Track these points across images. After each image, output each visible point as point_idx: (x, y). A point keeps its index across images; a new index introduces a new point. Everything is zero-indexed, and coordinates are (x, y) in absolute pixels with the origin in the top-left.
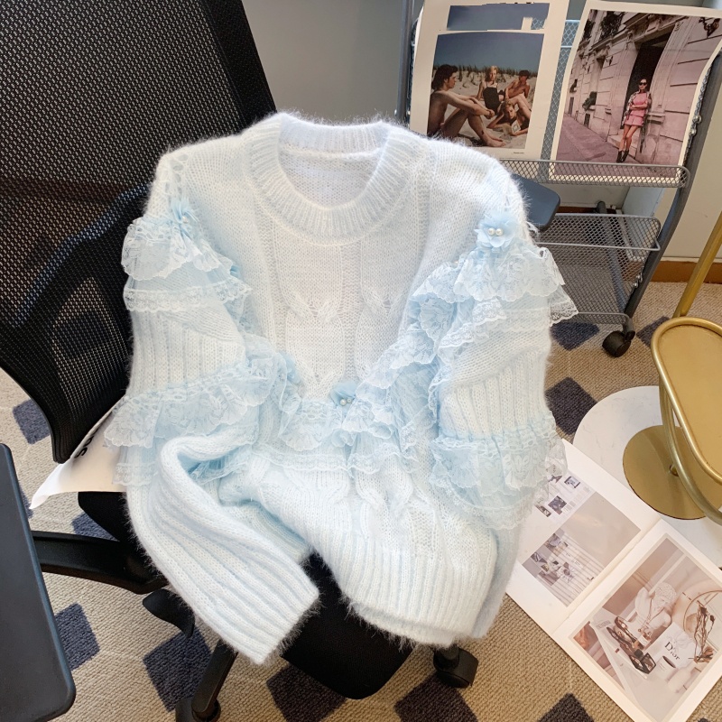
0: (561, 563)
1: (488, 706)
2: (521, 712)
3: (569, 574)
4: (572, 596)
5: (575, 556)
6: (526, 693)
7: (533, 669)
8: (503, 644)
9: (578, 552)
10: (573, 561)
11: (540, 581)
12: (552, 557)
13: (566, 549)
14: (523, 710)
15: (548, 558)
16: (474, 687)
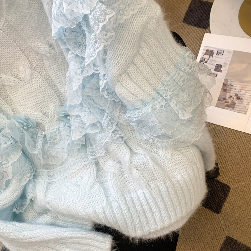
0: (233, 95)
1: (231, 178)
2: (247, 173)
3: (239, 99)
4: (246, 108)
5: (238, 88)
6: (246, 163)
7: (244, 152)
8: (224, 148)
9: (239, 86)
10: (239, 91)
11: (227, 109)
12: (228, 95)
13: (233, 87)
14: (248, 171)
15: (226, 96)
16: (221, 173)
